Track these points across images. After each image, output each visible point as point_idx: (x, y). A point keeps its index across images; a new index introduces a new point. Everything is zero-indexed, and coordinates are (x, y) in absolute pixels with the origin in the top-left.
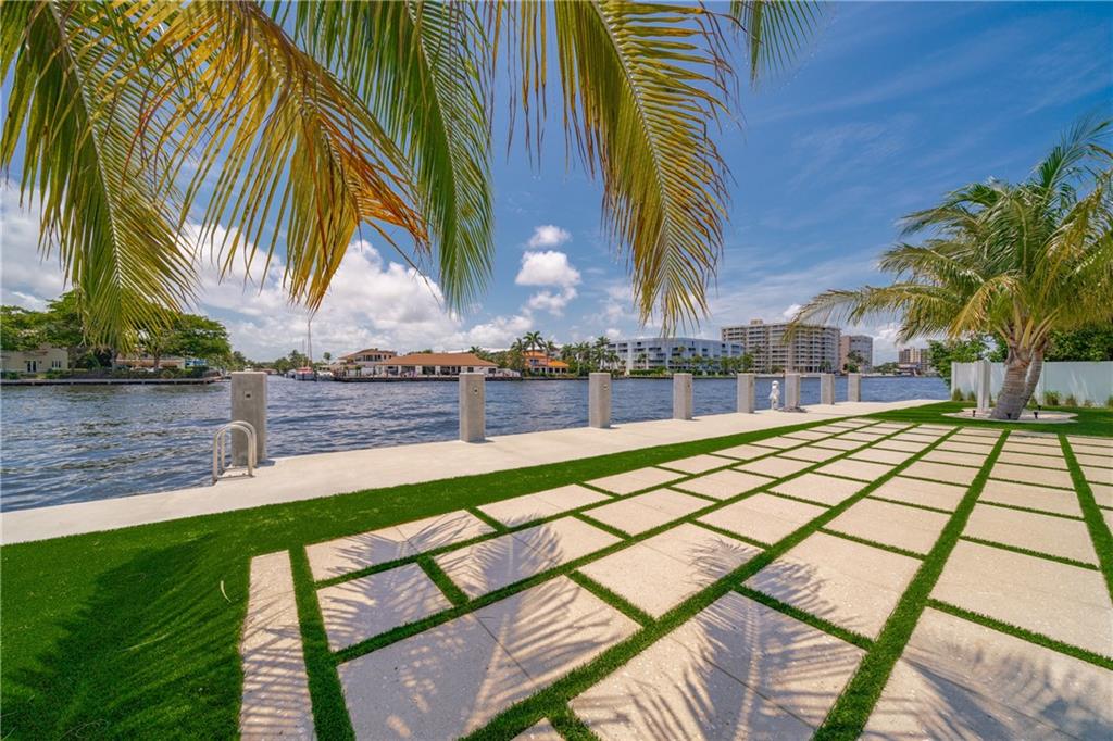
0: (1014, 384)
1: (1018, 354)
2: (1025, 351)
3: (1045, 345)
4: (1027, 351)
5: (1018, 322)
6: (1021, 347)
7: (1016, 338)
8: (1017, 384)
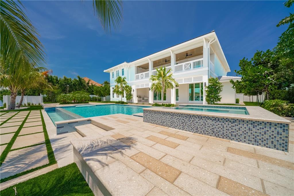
0: (13, 101)
1: (13, 94)
2: (15, 93)
3: (24, 92)
4: (16, 93)
5: (13, 86)
6: (14, 92)
7: (13, 90)
8: (14, 101)
